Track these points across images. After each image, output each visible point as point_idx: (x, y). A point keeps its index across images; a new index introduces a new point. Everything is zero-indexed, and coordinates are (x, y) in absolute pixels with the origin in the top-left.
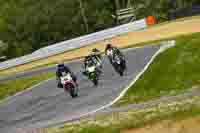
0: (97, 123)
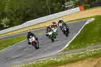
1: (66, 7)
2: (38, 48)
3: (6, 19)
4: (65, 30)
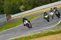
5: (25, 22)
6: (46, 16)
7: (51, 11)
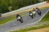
0: (34, 26)
1: (40, 1)
2: (22, 22)
3: (11, 7)
4: (39, 12)
5: (18, 18)
6: (31, 14)
7: (33, 11)
